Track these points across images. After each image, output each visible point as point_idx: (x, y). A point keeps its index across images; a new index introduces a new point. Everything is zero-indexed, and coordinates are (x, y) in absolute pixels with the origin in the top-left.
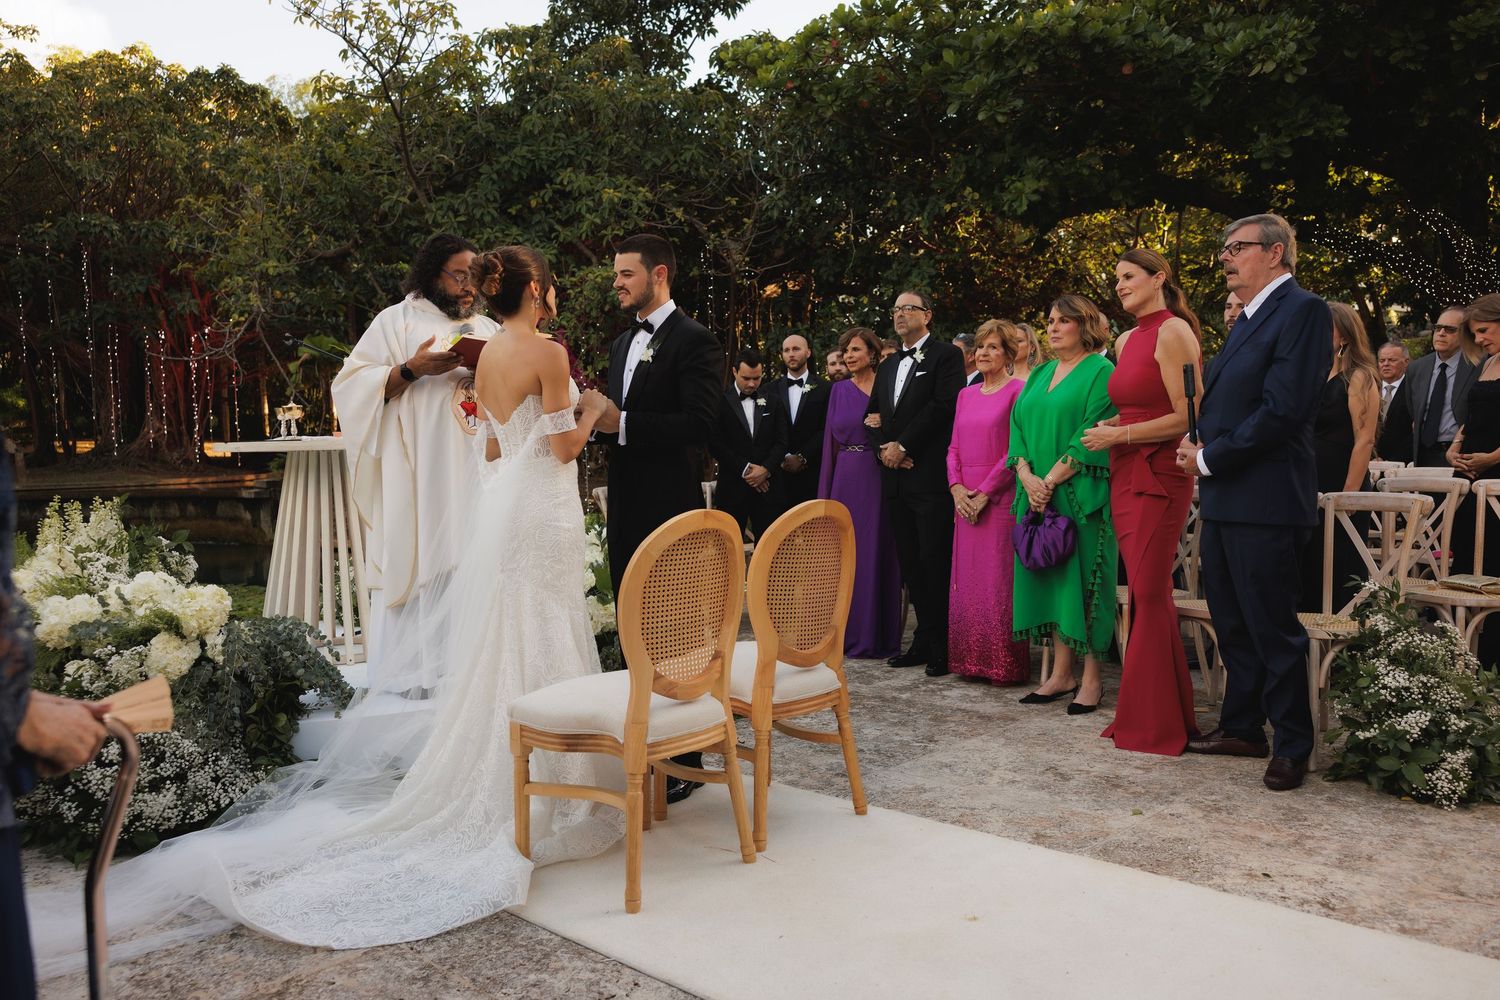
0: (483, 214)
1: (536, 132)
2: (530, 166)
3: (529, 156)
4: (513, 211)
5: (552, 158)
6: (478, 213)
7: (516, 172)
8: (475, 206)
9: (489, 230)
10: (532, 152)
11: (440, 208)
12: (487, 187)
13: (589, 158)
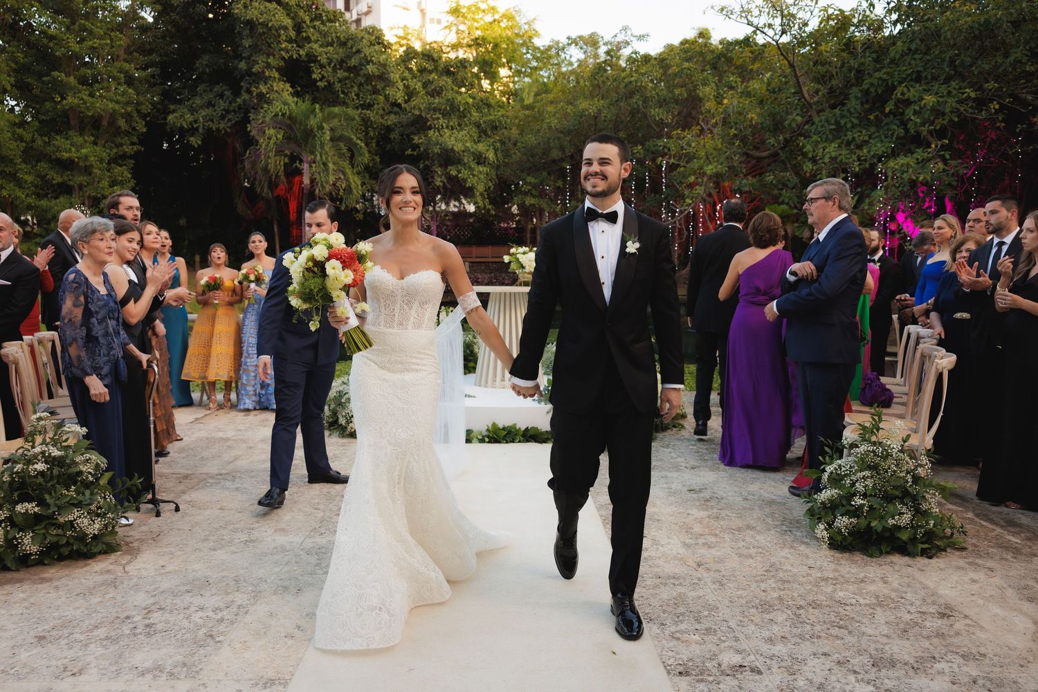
0: (846, 123)
1: (897, 57)
2: (884, 85)
3: (885, 77)
4: (872, 117)
5: (904, 76)
6: (842, 122)
7: (872, 90)
8: (842, 117)
9: (850, 133)
10: (885, 73)
11: (821, 121)
12: (853, 104)
13: (934, 71)
